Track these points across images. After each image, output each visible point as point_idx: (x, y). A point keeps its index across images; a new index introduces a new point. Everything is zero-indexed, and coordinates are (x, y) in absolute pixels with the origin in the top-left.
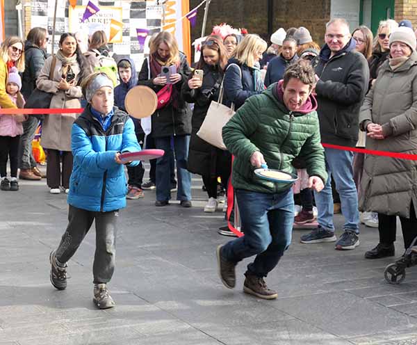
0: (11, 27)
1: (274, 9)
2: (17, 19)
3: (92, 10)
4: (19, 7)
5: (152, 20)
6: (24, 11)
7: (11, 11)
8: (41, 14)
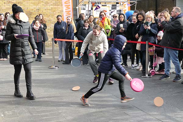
0: (75, 14)
1: (158, 5)
2: (77, 11)
3: (98, 8)
4: (77, 8)
5: (118, 10)
6: (79, 9)
7: (75, 9)
8: (84, 9)
